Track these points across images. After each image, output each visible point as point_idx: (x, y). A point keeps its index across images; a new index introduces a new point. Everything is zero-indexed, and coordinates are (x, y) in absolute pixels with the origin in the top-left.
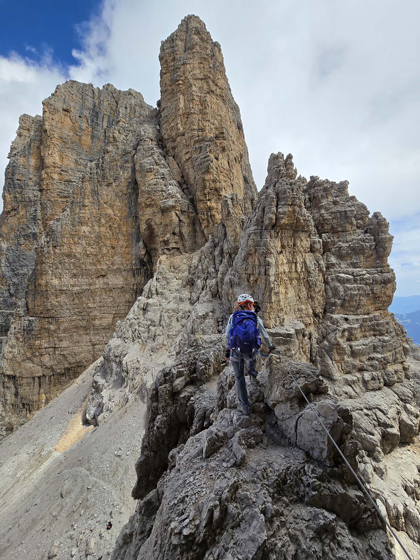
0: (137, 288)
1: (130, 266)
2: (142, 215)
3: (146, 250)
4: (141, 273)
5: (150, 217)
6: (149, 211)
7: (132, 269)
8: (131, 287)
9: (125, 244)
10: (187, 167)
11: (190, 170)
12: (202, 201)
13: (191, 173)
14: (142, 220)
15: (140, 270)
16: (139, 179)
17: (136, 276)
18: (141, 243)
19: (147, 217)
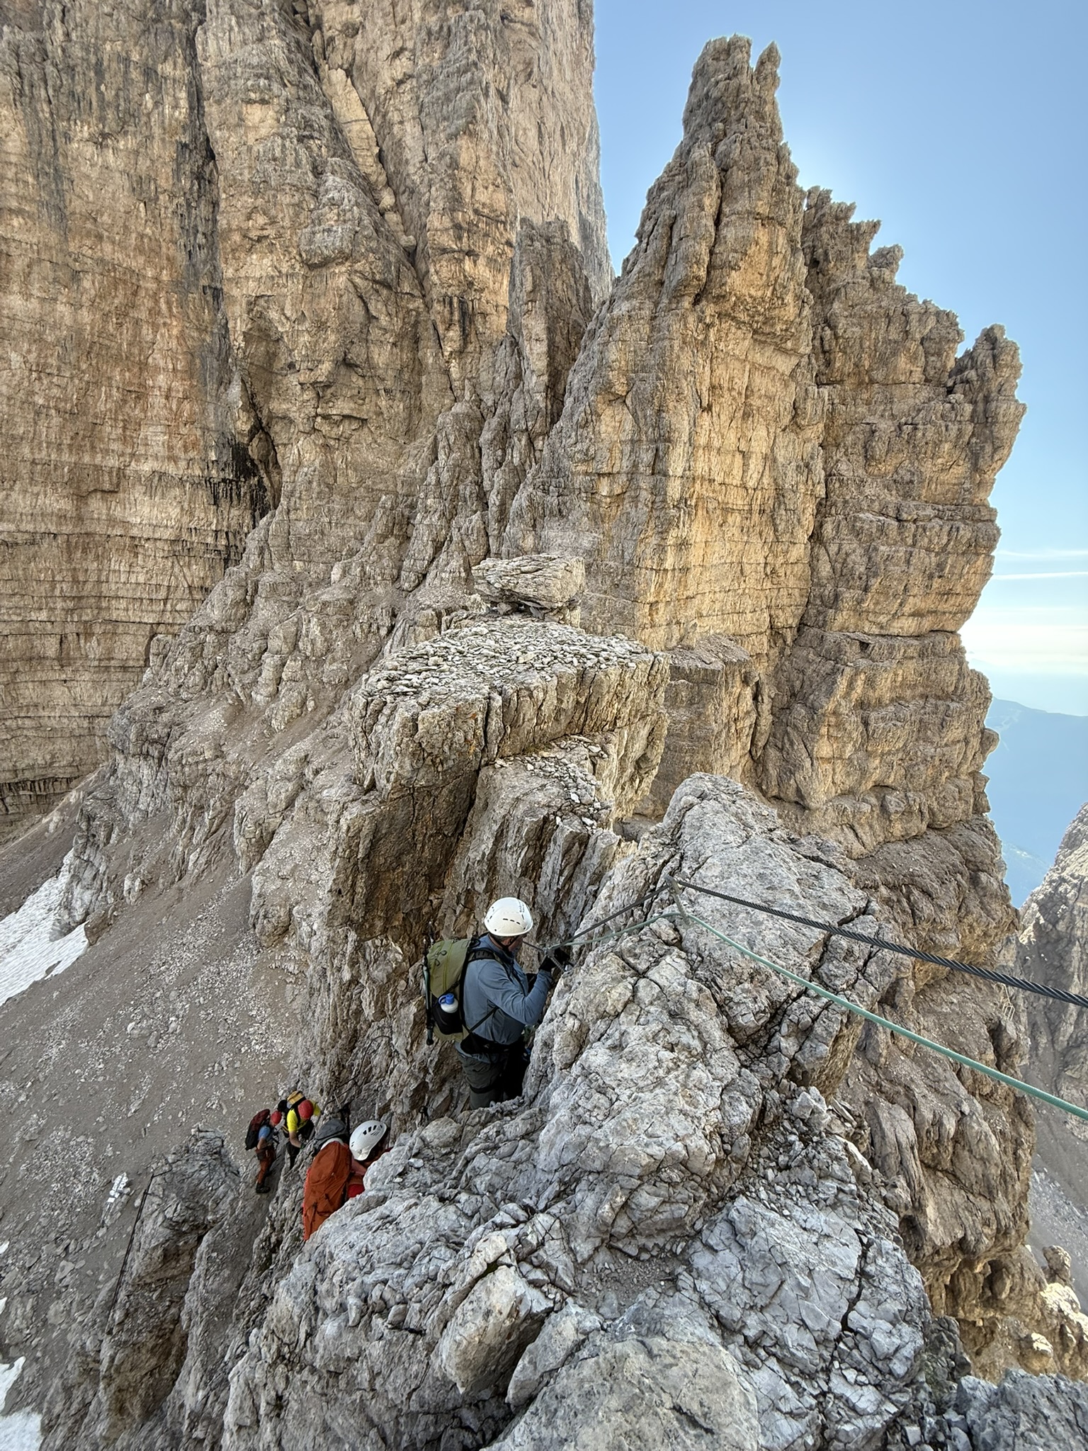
0: (228, 547)
1: (202, 470)
2: (236, 281)
3: (256, 417)
4: (239, 495)
5: (262, 290)
6: (259, 265)
7: (208, 480)
8: (210, 540)
9: (179, 387)
10: (395, 117)
11: (408, 126)
12: (444, 251)
13: (408, 141)
14: (233, 300)
15: (238, 488)
16: (218, 133)
17: (224, 504)
18: (235, 391)
19: (252, 288)
